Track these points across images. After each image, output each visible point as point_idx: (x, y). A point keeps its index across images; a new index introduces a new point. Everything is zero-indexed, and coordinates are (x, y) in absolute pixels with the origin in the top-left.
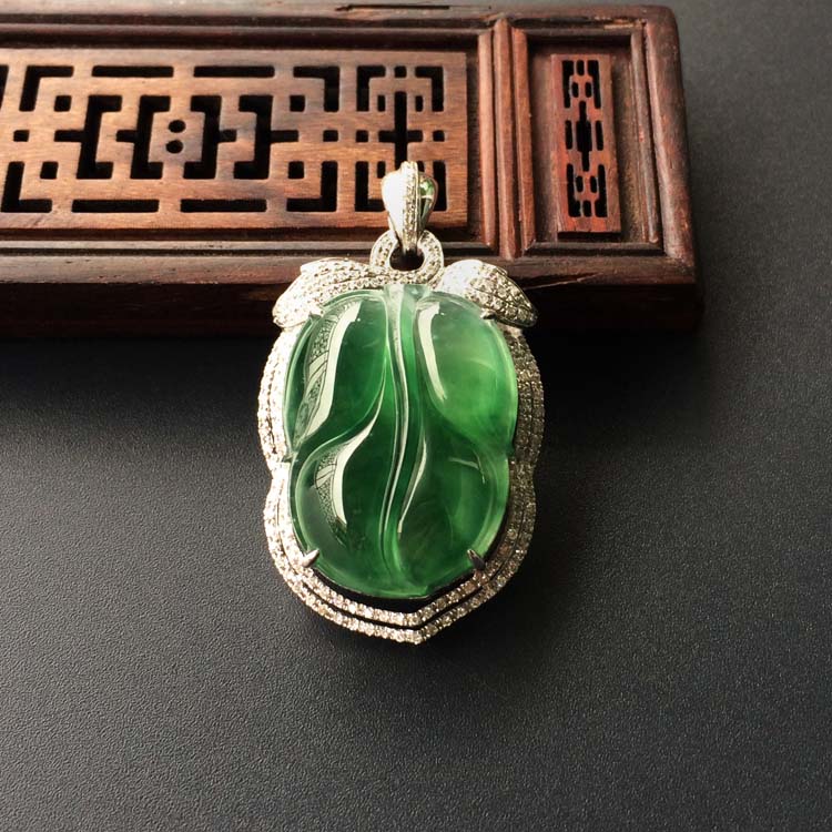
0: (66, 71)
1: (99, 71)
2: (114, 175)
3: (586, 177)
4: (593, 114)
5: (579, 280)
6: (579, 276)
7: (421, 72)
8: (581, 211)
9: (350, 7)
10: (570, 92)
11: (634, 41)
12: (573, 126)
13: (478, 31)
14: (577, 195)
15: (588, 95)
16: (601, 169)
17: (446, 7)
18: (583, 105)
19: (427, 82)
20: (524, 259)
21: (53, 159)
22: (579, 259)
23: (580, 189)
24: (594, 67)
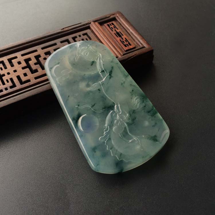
0: (16, 57)
1: (23, 55)
2: (39, 71)
3: (124, 40)
4: (118, 31)
5: (135, 56)
6: (134, 55)
7: (84, 35)
8: (127, 46)
9: (63, 29)
10: (112, 29)
11: (117, 18)
12: (116, 34)
13: (89, 25)
14: (124, 44)
15: (115, 28)
16: (125, 38)
17: (81, 23)
18: (115, 30)
19: (86, 36)
20: (123, 56)
21: (25, 72)
22: (132, 53)
23: (124, 43)
24: (113, 24)
